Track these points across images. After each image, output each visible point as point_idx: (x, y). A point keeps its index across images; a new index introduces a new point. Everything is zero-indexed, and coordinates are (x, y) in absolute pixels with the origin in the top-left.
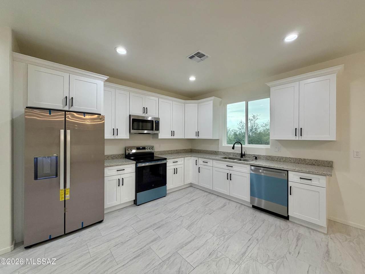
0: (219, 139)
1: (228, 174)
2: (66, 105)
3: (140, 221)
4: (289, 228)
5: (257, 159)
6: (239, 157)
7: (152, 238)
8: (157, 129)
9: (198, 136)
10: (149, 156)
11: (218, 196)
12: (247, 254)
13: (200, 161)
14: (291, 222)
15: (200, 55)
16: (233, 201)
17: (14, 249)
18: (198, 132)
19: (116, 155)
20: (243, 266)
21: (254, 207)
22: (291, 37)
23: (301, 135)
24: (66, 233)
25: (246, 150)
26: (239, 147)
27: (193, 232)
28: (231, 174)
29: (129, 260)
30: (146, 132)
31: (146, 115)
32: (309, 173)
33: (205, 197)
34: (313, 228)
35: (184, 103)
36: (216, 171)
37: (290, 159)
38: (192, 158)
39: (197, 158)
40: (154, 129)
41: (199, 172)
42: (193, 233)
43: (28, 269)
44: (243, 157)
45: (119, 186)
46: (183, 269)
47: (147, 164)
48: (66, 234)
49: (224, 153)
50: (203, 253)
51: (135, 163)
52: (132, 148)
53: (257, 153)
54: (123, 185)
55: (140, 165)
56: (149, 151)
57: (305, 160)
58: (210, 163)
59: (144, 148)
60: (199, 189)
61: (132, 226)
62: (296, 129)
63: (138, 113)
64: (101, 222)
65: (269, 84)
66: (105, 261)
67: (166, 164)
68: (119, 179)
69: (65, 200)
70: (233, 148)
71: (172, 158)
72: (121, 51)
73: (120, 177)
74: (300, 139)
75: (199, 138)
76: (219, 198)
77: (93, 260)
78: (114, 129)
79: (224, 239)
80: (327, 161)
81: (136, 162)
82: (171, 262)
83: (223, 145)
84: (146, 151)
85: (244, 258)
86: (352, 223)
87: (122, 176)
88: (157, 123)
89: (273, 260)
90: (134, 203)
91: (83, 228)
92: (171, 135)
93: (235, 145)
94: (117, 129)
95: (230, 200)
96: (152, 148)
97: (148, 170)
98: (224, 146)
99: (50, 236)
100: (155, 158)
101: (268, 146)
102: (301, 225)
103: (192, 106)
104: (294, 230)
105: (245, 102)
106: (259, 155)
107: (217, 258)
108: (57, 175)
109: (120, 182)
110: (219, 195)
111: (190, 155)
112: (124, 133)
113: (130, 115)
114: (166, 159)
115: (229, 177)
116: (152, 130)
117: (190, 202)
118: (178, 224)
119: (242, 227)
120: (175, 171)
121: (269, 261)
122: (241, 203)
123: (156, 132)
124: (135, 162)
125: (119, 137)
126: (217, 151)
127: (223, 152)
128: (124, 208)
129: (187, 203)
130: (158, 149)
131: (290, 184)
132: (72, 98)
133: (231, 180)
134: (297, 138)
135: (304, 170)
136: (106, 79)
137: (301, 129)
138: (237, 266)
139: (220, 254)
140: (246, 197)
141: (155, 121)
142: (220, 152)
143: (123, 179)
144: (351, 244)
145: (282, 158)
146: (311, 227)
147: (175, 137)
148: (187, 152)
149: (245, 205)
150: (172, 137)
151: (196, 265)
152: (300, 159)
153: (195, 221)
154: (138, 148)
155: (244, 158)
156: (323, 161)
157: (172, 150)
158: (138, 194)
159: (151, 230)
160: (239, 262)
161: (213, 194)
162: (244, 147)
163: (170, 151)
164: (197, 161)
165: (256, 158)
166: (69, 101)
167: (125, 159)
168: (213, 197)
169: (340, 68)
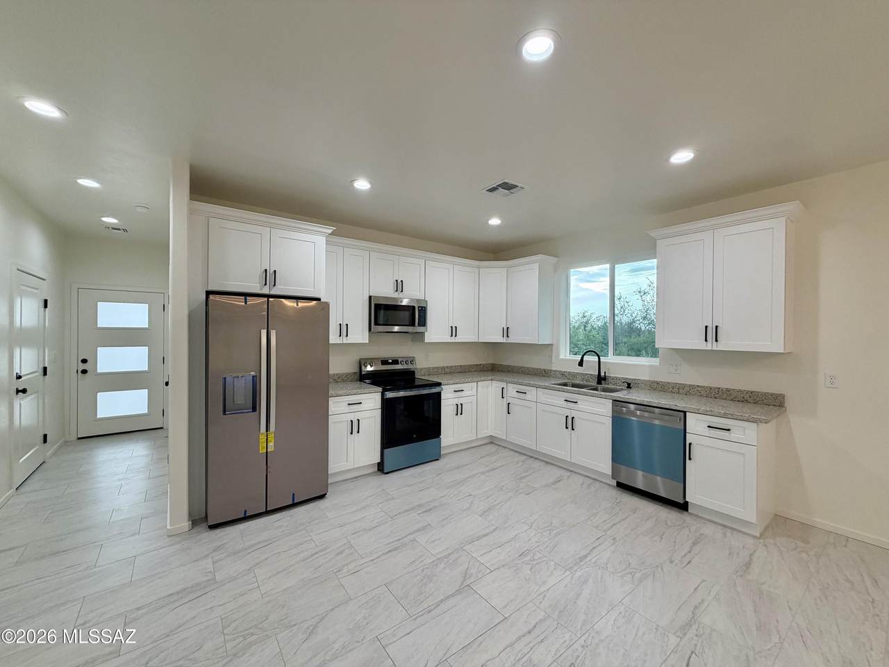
0: (552, 345)
1: (567, 417)
2: (266, 284)
3: (393, 498)
4: (685, 525)
5: (630, 388)
6: (594, 383)
7: (419, 526)
8: (423, 323)
9: (508, 336)
10: (406, 378)
11: (547, 463)
12: (588, 559)
13: (512, 390)
14: (691, 514)
15: (508, 187)
16: (578, 474)
17: (193, 528)
18: (508, 328)
19: (342, 375)
20: (578, 574)
21: (620, 485)
22: (682, 156)
23: (716, 341)
24: (268, 509)
25: (609, 369)
26: (594, 362)
27: (492, 520)
28: (573, 418)
29: (381, 553)
30: (396, 329)
31: (401, 295)
32: (725, 416)
33: (521, 464)
34: (734, 526)
35: (479, 267)
36: (543, 410)
37: (699, 389)
38: (495, 384)
39: (505, 384)
40: (417, 324)
41: (509, 413)
42: (493, 522)
43: (225, 554)
44: (603, 382)
45: (352, 433)
46: (472, 571)
47: (401, 394)
48: (268, 513)
49: (563, 374)
50: (510, 551)
51: (381, 391)
52: (371, 361)
53: (630, 376)
54: (358, 432)
55: (390, 395)
56: (405, 367)
57: (728, 390)
58: (532, 393)
59: (395, 362)
60: (509, 449)
61: (380, 506)
62: (706, 327)
63: (385, 291)
64: (322, 497)
65: (653, 234)
66: (341, 553)
67: (439, 394)
68: (352, 421)
69: (267, 452)
70: (581, 364)
71: (452, 382)
72: (362, 185)
73: (354, 417)
74: (715, 348)
75: (510, 340)
76: (550, 467)
77: (321, 551)
78: (340, 325)
79: (550, 534)
80: (772, 395)
81: (383, 389)
82: (452, 561)
83: (562, 357)
84: (399, 367)
85: (582, 563)
86: (819, 521)
87: (358, 416)
88: (423, 310)
89: (636, 569)
90: (379, 470)
91: (294, 505)
92: (450, 335)
93: (586, 358)
94: (347, 325)
95: (571, 471)
96: (412, 361)
97: (402, 407)
98: (563, 359)
99: (245, 511)
100: (417, 383)
101: (655, 361)
102: (710, 521)
103: (495, 273)
104: (693, 529)
105: (608, 266)
106: (635, 380)
107: (534, 560)
108: (255, 407)
109: (354, 427)
110: (549, 461)
111: (490, 378)
112: (359, 334)
113: (370, 297)
114: (439, 384)
115: (570, 423)
116: (413, 324)
117: (488, 471)
118: (464, 508)
119: (589, 519)
120: (459, 410)
121: (628, 570)
122: (592, 477)
123: (421, 329)
124: (380, 389)
125: (351, 340)
126: (548, 370)
127: (560, 372)
128: (358, 477)
129: (483, 473)
130: (424, 363)
131: (689, 439)
132: (275, 271)
133: (573, 429)
134: (709, 346)
135: (716, 410)
136: (330, 231)
137: (717, 327)
138: (568, 573)
139: (538, 556)
140: (603, 463)
141: (419, 307)
142: (554, 371)
143: (358, 420)
144: (804, 555)
145: (684, 386)
146: (729, 524)
147: (458, 339)
148: (485, 371)
149: (601, 482)
150: (453, 340)
151: (496, 567)
152: (719, 388)
153: (498, 504)
154: (385, 362)
155: (604, 385)
156: (765, 394)
157: (451, 367)
158: (386, 451)
159: (414, 514)
160: (571, 568)
161: (536, 459)
162: (605, 363)
163: (447, 367)
164: (505, 390)
165: (629, 386)
166: (270, 277)
167: (359, 382)
168: (536, 464)
169: (792, 207)
